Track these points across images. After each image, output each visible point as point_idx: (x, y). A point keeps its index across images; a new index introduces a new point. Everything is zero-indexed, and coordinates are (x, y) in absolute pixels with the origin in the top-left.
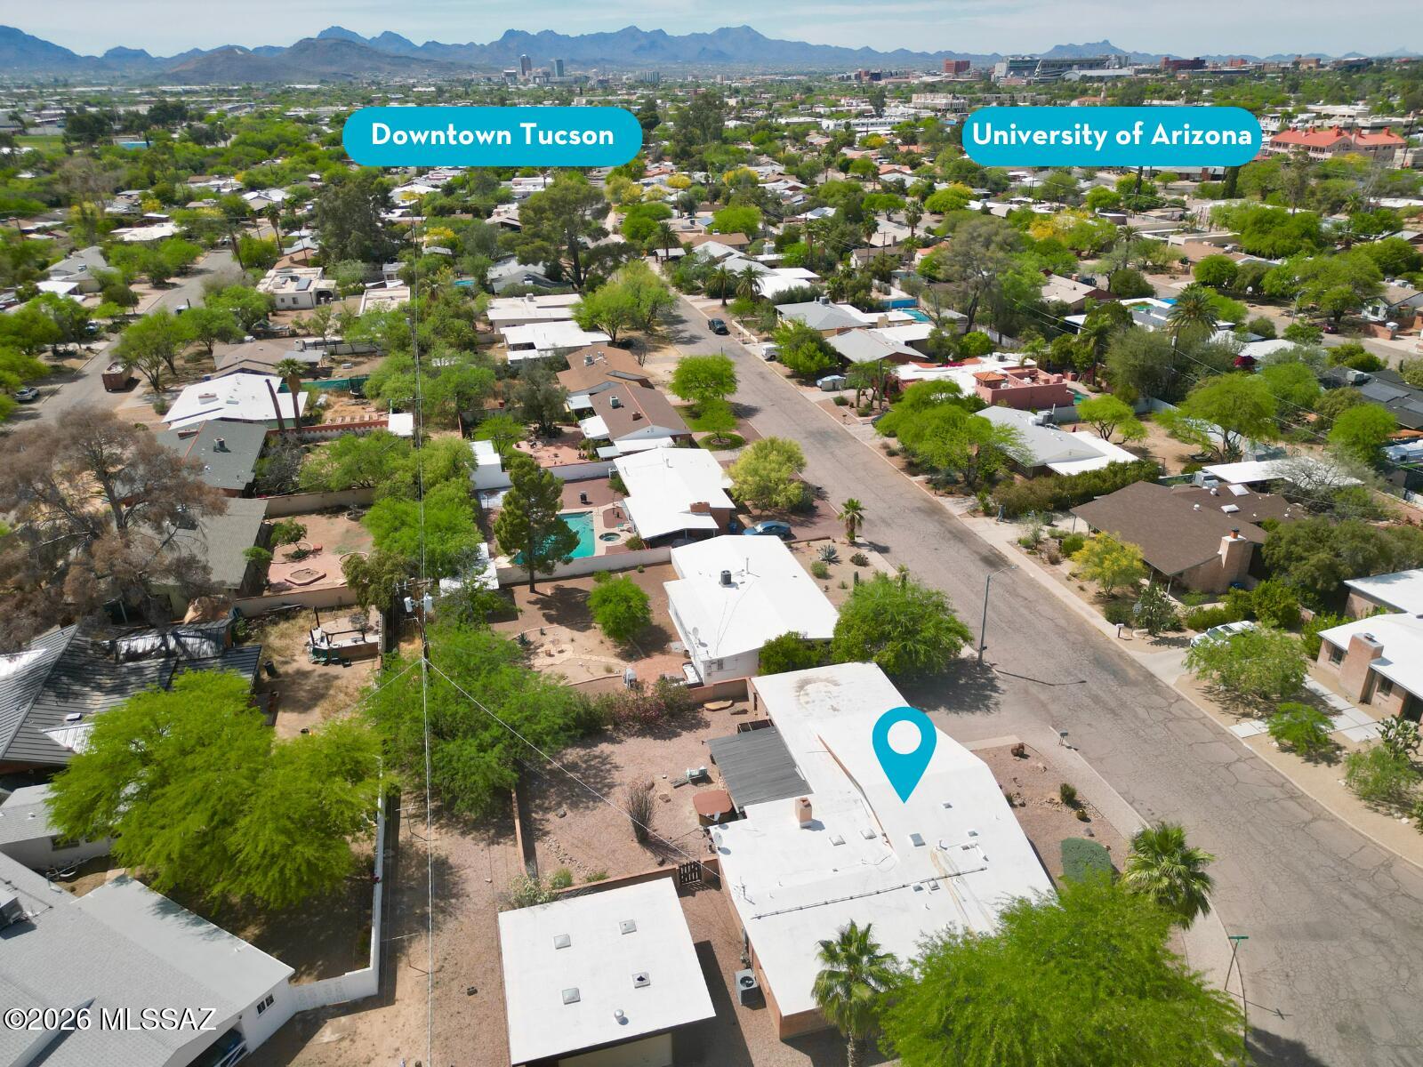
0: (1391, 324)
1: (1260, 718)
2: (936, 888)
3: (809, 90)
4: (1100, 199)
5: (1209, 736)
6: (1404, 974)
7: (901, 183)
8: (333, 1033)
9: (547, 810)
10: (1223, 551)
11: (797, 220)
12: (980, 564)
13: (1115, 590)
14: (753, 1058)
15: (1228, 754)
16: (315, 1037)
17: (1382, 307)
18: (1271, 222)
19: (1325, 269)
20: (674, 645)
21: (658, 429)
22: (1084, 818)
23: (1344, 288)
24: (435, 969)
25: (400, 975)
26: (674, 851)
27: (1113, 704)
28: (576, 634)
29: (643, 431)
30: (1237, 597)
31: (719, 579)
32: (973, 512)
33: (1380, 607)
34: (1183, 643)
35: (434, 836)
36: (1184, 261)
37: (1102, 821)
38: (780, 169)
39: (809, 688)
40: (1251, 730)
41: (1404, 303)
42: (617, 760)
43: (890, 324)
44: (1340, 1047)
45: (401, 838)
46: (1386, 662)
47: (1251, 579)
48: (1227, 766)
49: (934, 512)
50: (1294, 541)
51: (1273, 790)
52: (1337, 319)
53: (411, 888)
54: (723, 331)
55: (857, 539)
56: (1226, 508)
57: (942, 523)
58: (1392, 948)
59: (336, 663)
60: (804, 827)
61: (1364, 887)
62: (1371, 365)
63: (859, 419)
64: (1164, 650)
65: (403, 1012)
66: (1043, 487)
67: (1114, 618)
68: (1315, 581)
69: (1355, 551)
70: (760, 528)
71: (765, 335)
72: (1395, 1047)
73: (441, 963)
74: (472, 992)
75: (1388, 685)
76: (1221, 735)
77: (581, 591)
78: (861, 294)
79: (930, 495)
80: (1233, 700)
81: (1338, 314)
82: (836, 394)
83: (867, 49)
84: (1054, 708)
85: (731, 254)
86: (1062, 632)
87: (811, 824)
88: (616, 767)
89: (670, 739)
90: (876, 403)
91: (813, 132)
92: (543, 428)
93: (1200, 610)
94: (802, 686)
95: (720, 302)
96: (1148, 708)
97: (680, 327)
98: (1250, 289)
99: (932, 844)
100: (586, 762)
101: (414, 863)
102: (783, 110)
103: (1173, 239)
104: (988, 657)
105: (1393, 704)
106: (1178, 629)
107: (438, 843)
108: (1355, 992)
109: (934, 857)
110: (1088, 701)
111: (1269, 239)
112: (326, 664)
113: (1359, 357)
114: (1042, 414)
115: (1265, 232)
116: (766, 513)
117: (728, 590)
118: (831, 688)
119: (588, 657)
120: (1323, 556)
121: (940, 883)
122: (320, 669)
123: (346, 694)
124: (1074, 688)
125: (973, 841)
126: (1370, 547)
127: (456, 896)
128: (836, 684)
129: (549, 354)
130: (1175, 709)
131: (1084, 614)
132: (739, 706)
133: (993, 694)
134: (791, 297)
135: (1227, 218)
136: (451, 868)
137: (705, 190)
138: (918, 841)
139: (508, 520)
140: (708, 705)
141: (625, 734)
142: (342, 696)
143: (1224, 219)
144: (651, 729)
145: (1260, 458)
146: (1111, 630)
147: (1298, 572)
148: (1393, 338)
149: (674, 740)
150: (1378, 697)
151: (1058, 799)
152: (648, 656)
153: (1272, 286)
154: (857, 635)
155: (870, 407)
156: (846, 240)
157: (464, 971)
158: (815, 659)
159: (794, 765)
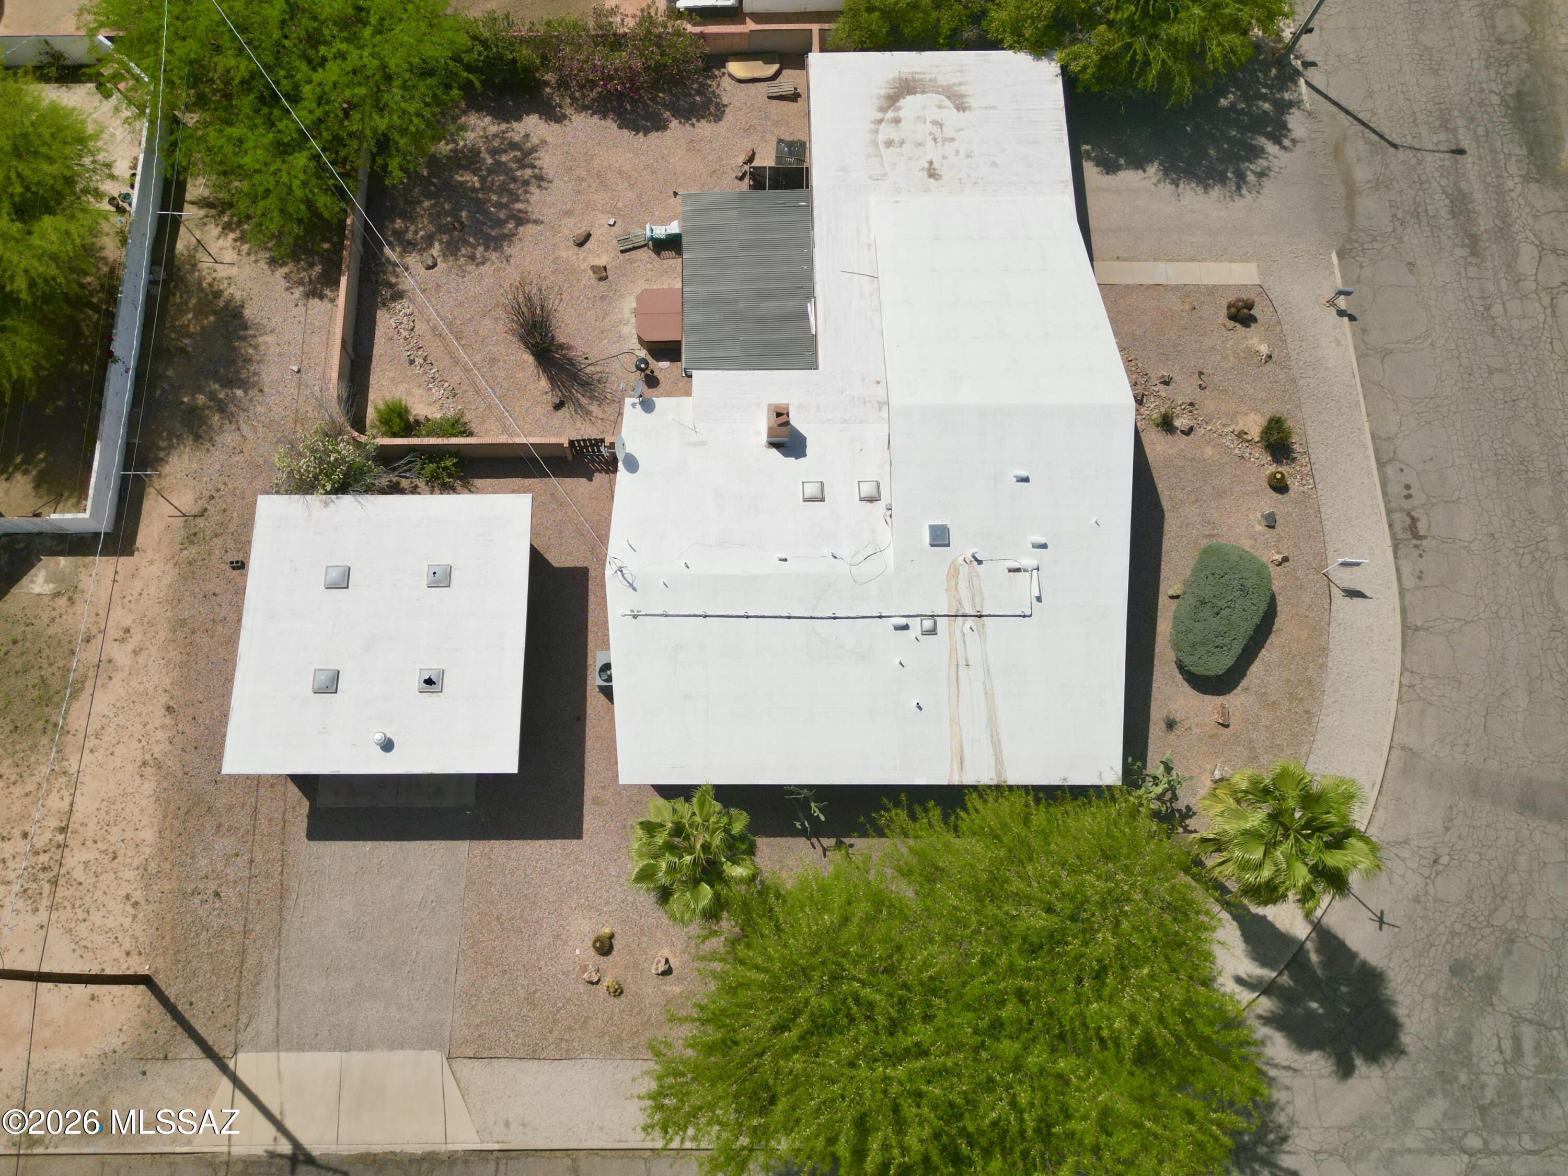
2: (933, 632)
8: (47, 581)
9: (408, 246)
16: (24, 581)
22: (1279, 484)
24: (196, 510)
25: (147, 505)
27: (1484, 223)
35: (229, 256)
39: (909, 104)
42: (545, 160)
44: (1435, 996)
45: (180, 246)
53: (182, 352)
60: (769, 444)
65: (144, 572)
72: (1518, 1019)
73: (202, 503)
74: (237, 567)
84: (1367, 204)
87: (785, 440)
88: (540, 178)
89: (646, 131)
94: (897, 94)
99: (961, 548)
100: (494, 152)
101: (193, 302)
104: (1307, 48)
107: (234, 271)
108: (1523, 918)
109: (954, 572)
110: (1440, 204)
118: (950, 115)
121: (942, 624)
124: (1433, 164)
127: (245, 385)
128: (959, 106)
133: (1271, 148)
136: (245, 327)
138: (940, 537)
140: (736, 68)
141: (573, 102)
149: (654, 135)
151: (1255, 433)
157: (232, 528)
158: (945, 28)
159: (809, 295)
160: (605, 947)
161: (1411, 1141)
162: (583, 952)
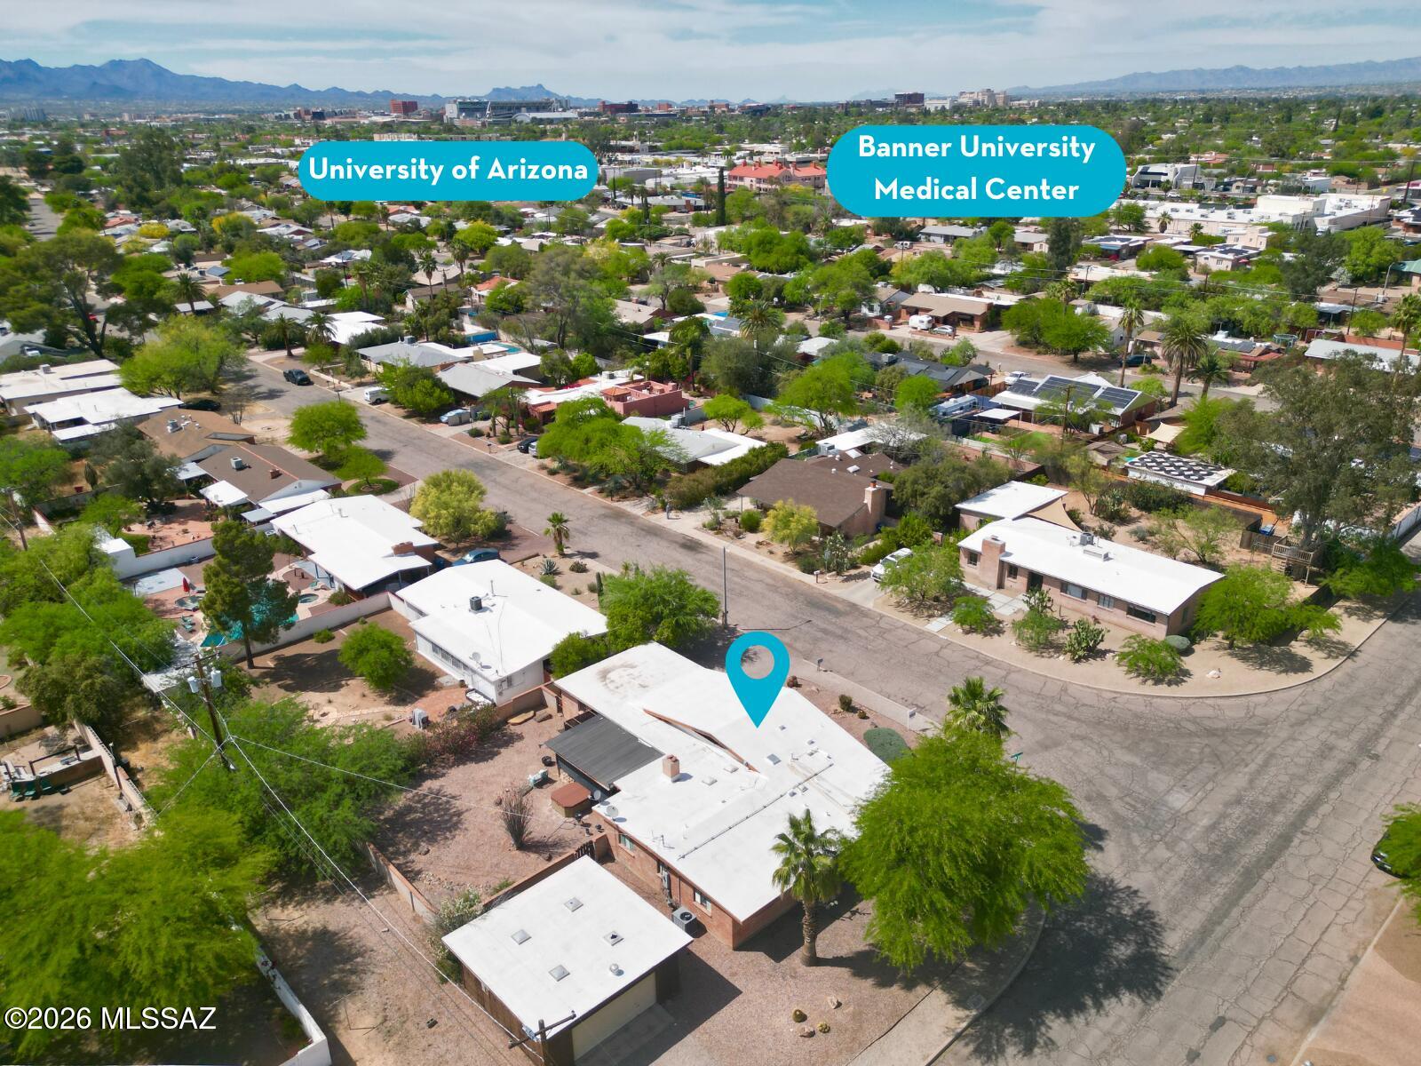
0: (888, 317)
1: (941, 616)
2: (805, 789)
3: (250, 129)
4: (617, 230)
5: (915, 637)
6: (1105, 753)
7: (416, 224)
9: (405, 853)
10: (868, 500)
11: (323, 265)
12: (681, 550)
13: (798, 549)
14: (720, 971)
15: (934, 647)
17: (876, 306)
18: (770, 243)
19: (830, 277)
20: (442, 680)
21: (306, 483)
22: (864, 717)
23: (845, 293)
24: (380, 1019)
25: (343, 1038)
26: (555, 845)
27: (839, 632)
28: (332, 695)
29: (290, 488)
30: (888, 533)
31: (469, 606)
32: (653, 510)
33: (984, 519)
34: (865, 576)
35: (296, 914)
36: (712, 281)
37: (877, 715)
38: (272, 213)
39: (612, 676)
40: (940, 625)
41: (890, 300)
42: (449, 790)
43: (489, 356)
44: (1093, 810)
45: (260, 928)
46: (1009, 554)
47: (888, 519)
48: (937, 654)
49: (619, 516)
50: (915, 482)
51: (973, 662)
52: (847, 317)
53: (301, 966)
54: (305, 381)
55: (566, 551)
56: (851, 469)
57: (632, 524)
58: (1091, 739)
59: (50, 792)
60: (675, 781)
61: (1058, 707)
62: (892, 348)
63: (503, 447)
64: (853, 585)
66: (705, 478)
67: (809, 569)
68: (937, 508)
69: (957, 480)
70: (468, 557)
71: (358, 380)
72: (1121, 799)
73: (381, 1016)
74: (432, 1024)
75: (1014, 570)
76: (921, 633)
77: (308, 655)
78: (443, 331)
79: (608, 502)
80: (918, 607)
81: (846, 313)
82: (468, 427)
83: (296, 87)
84: (799, 645)
85: (272, 303)
86: (774, 588)
87: (680, 777)
88: (454, 797)
89: (491, 758)
90: (512, 431)
91: (284, 173)
92: (151, 505)
93: (867, 548)
94: (604, 675)
95: (284, 353)
96: (865, 628)
97: (250, 383)
98: (776, 299)
99: (786, 759)
100: (419, 802)
101: (290, 943)
102: (232, 151)
103: (695, 262)
104: (731, 622)
105: (1021, 582)
106: (855, 567)
107: (306, 918)
108: (1085, 774)
109: (792, 768)
110: (819, 635)
111: (773, 258)
112: (35, 797)
113: (884, 344)
114: (676, 418)
115: (769, 252)
116: (462, 545)
117: (480, 614)
118: (631, 671)
119: (357, 713)
120: (937, 489)
121: (806, 784)
122: (30, 805)
123: (87, 819)
124: (805, 628)
125: (814, 747)
126: (966, 476)
127: (359, 955)
128: (632, 667)
129: (113, 426)
130: (882, 624)
131: (781, 571)
132: (541, 713)
134: (369, 340)
135: (731, 241)
136: (336, 934)
137: (198, 239)
138: (775, 759)
139: (226, 591)
140: (513, 721)
141: (443, 768)
142: (82, 824)
143: (727, 243)
144: (466, 756)
145: (852, 429)
146: (809, 579)
147: (925, 504)
148: (891, 328)
149: (497, 758)
150: (1008, 582)
151: (840, 709)
152: (422, 696)
153: (793, 295)
154: (634, 622)
155: (507, 434)
156: (396, 281)
157: (411, 1012)
158: (603, 651)
159: (636, 739)
160: (801, 1017)
161: (1143, 851)
162: (795, 1028)
